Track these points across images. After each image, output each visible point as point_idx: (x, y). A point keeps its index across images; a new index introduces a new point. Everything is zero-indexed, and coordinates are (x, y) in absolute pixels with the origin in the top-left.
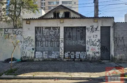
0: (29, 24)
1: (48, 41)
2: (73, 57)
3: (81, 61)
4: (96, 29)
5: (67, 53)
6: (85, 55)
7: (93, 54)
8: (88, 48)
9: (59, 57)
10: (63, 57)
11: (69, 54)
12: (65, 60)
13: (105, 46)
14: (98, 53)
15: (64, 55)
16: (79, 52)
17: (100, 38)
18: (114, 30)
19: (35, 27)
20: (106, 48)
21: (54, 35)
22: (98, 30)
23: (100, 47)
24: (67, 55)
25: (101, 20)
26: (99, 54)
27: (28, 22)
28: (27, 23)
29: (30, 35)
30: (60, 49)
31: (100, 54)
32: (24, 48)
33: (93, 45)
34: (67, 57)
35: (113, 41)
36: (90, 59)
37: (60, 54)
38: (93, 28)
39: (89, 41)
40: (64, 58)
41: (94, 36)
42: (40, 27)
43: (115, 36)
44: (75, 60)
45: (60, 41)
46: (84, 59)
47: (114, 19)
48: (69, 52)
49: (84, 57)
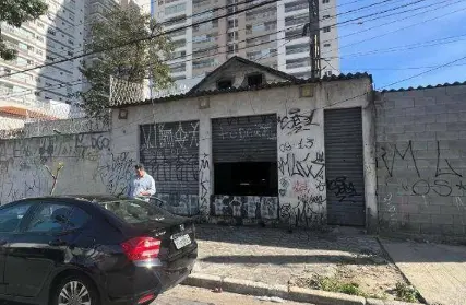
0: (125, 118)
1: (169, 162)
2: (239, 213)
3: (262, 225)
4: (310, 118)
5: (221, 201)
6: (276, 207)
7: (302, 204)
8: (285, 183)
9: (199, 213)
10: (208, 210)
11: (225, 202)
12: (214, 221)
13: (345, 178)
14: (316, 200)
15: (212, 207)
16: (257, 198)
17: (323, 150)
18: (374, 120)
19: (141, 126)
20: (351, 184)
21: (187, 144)
22: (313, 121)
23: (324, 181)
24: (221, 207)
25: (323, 90)
26: (320, 203)
27: (123, 114)
28: (120, 118)
29: (126, 149)
30: (200, 187)
31: (325, 204)
32: (114, 183)
33: (300, 173)
34: (221, 213)
35: (372, 160)
36: (292, 221)
37: (201, 202)
38: (297, 116)
39: (285, 160)
40: (212, 213)
41: (303, 145)
42: (153, 125)
43: (379, 140)
44: (245, 221)
45: (200, 162)
46: (272, 219)
47: (371, 81)
48: (227, 197)
49: (271, 213)
